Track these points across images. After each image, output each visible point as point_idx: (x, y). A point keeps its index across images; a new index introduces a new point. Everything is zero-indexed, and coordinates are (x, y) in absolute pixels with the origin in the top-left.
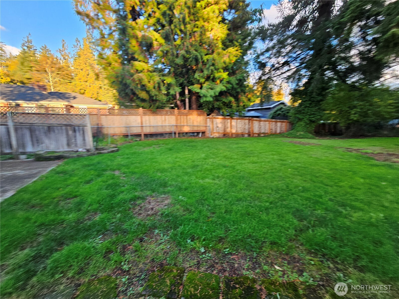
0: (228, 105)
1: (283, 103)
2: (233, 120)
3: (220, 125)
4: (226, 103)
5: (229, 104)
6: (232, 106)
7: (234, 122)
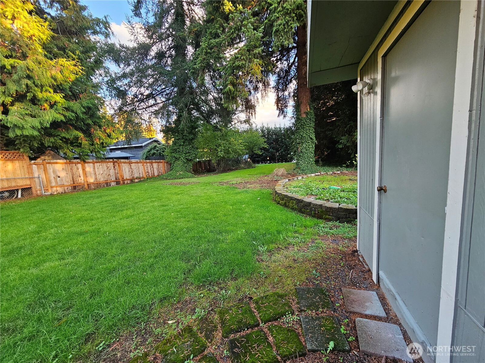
0: (75, 143)
1: (156, 141)
2: (86, 165)
3: (62, 174)
4: (68, 139)
5: (74, 141)
6: (81, 144)
7: (89, 168)
